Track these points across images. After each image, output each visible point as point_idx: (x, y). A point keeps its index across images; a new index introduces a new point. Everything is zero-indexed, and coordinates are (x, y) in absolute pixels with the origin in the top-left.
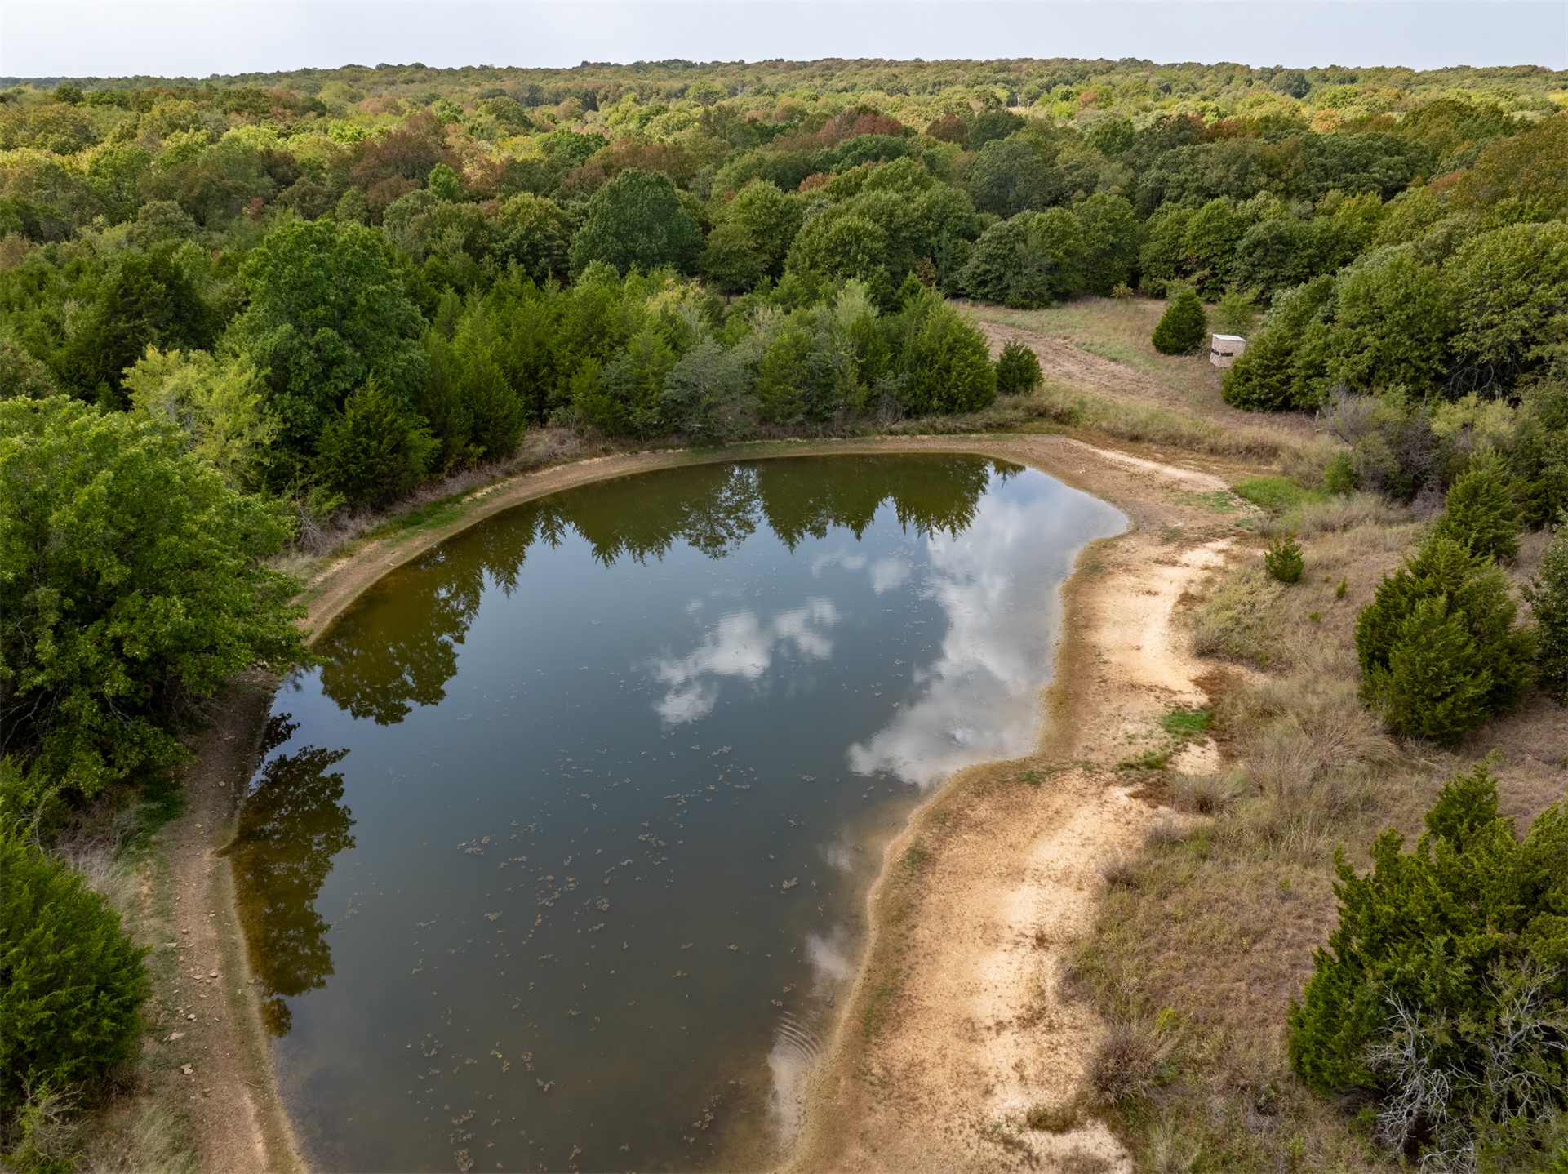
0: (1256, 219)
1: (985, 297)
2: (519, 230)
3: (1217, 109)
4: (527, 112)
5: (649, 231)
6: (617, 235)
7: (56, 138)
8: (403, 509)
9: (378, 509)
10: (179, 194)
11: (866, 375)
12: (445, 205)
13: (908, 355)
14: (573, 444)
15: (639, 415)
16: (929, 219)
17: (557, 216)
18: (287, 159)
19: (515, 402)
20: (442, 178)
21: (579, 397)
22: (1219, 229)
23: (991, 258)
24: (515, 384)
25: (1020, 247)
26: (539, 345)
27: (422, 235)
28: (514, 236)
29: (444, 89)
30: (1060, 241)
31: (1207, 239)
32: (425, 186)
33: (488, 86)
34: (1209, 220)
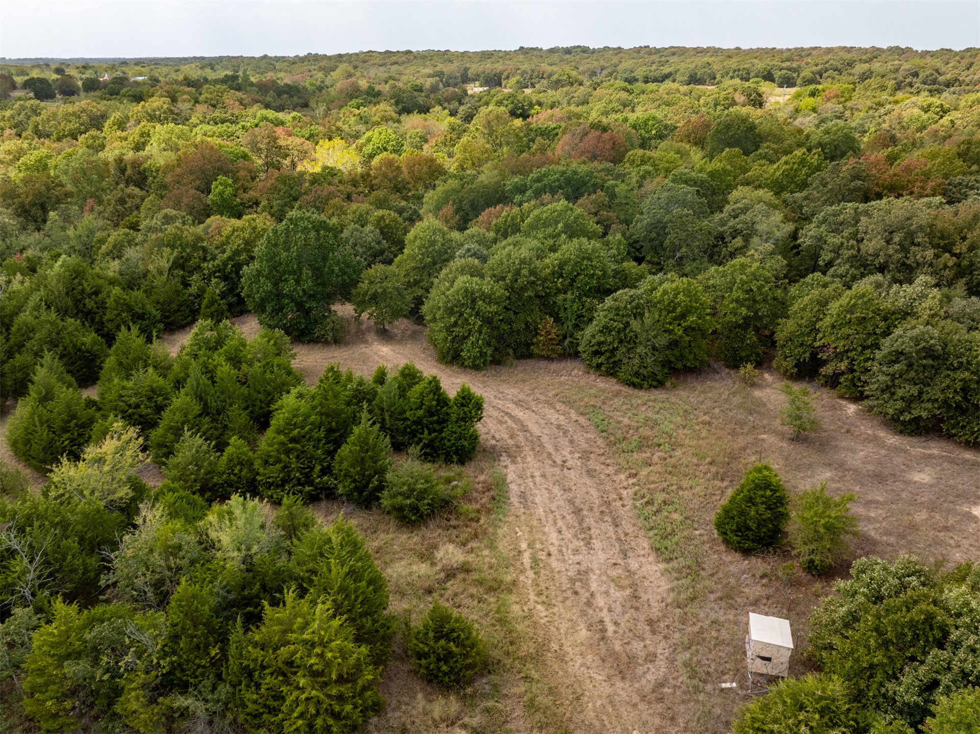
0: (906, 313)
1: (598, 366)
3: (942, 105)
16: (561, 276)
20: (220, 189)
22: (862, 320)
23: (606, 330)
30: (683, 316)
31: (846, 331)
33: (439, 68)
34: (851, 310)
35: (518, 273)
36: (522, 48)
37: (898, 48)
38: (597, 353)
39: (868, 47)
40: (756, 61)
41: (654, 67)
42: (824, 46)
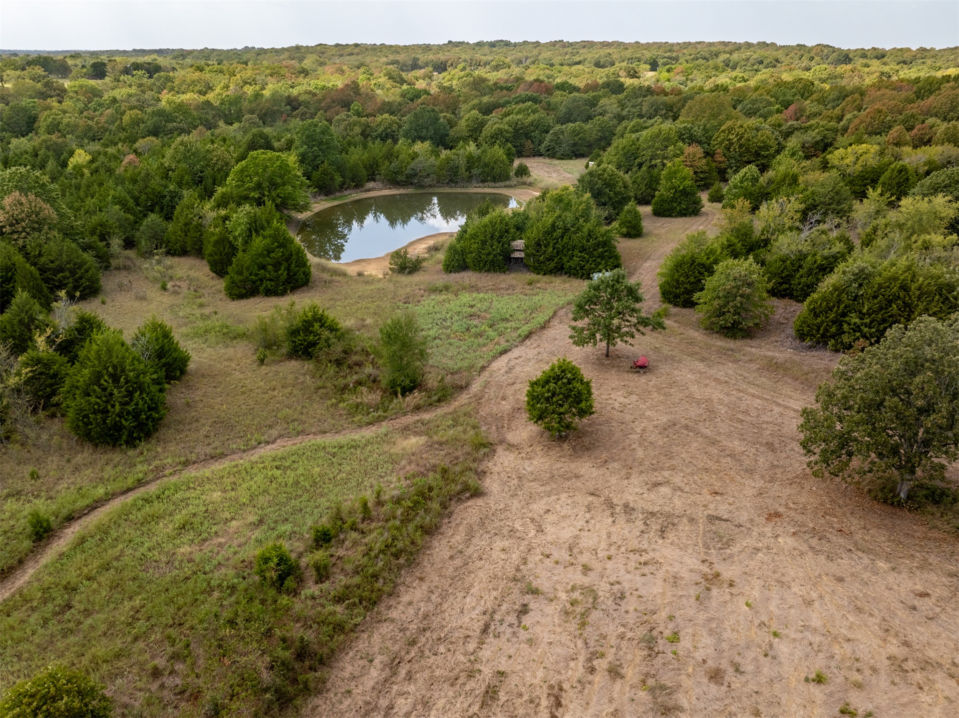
1: (549, 155)
2: (382, 128)
4: (404, 74)
5: (427, 129)
6: (416, 130)
7: (198, 88)
8: (332, 196)
9: (326, 195)
10: (257, 112)
11: (468, 169)
12: (355, 118)
13: (482, 163)
14: (381, 185)
15: (400, 178)
16: (532, 126)
17: (397, 123)
18: (296, 99)
19: (364, 172)
20: (356, 108)
21: (383, 172)
23: (551, 141)
24: (365, 167)
25: (561, 137)
26: (374, 158)
27: (346, 129)
28: (380, 130)
29: (368, 60)
30: (578, 134)
32: (349, 111)
33: (391, 57)
34: (634, 127)
35: (517, 124)
36: (450, 42)
37: (764, 43)
38: (548, 150)
39: (742, 42)
40: (645, 52)
41: (567, 57)
42: (707, 41)
